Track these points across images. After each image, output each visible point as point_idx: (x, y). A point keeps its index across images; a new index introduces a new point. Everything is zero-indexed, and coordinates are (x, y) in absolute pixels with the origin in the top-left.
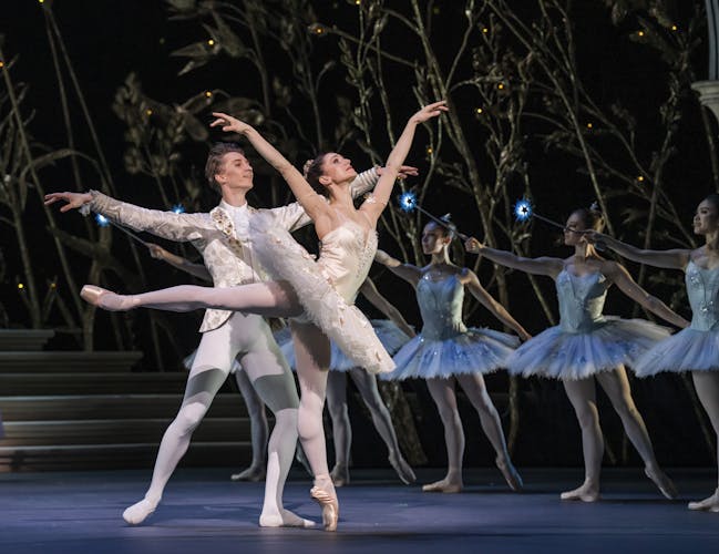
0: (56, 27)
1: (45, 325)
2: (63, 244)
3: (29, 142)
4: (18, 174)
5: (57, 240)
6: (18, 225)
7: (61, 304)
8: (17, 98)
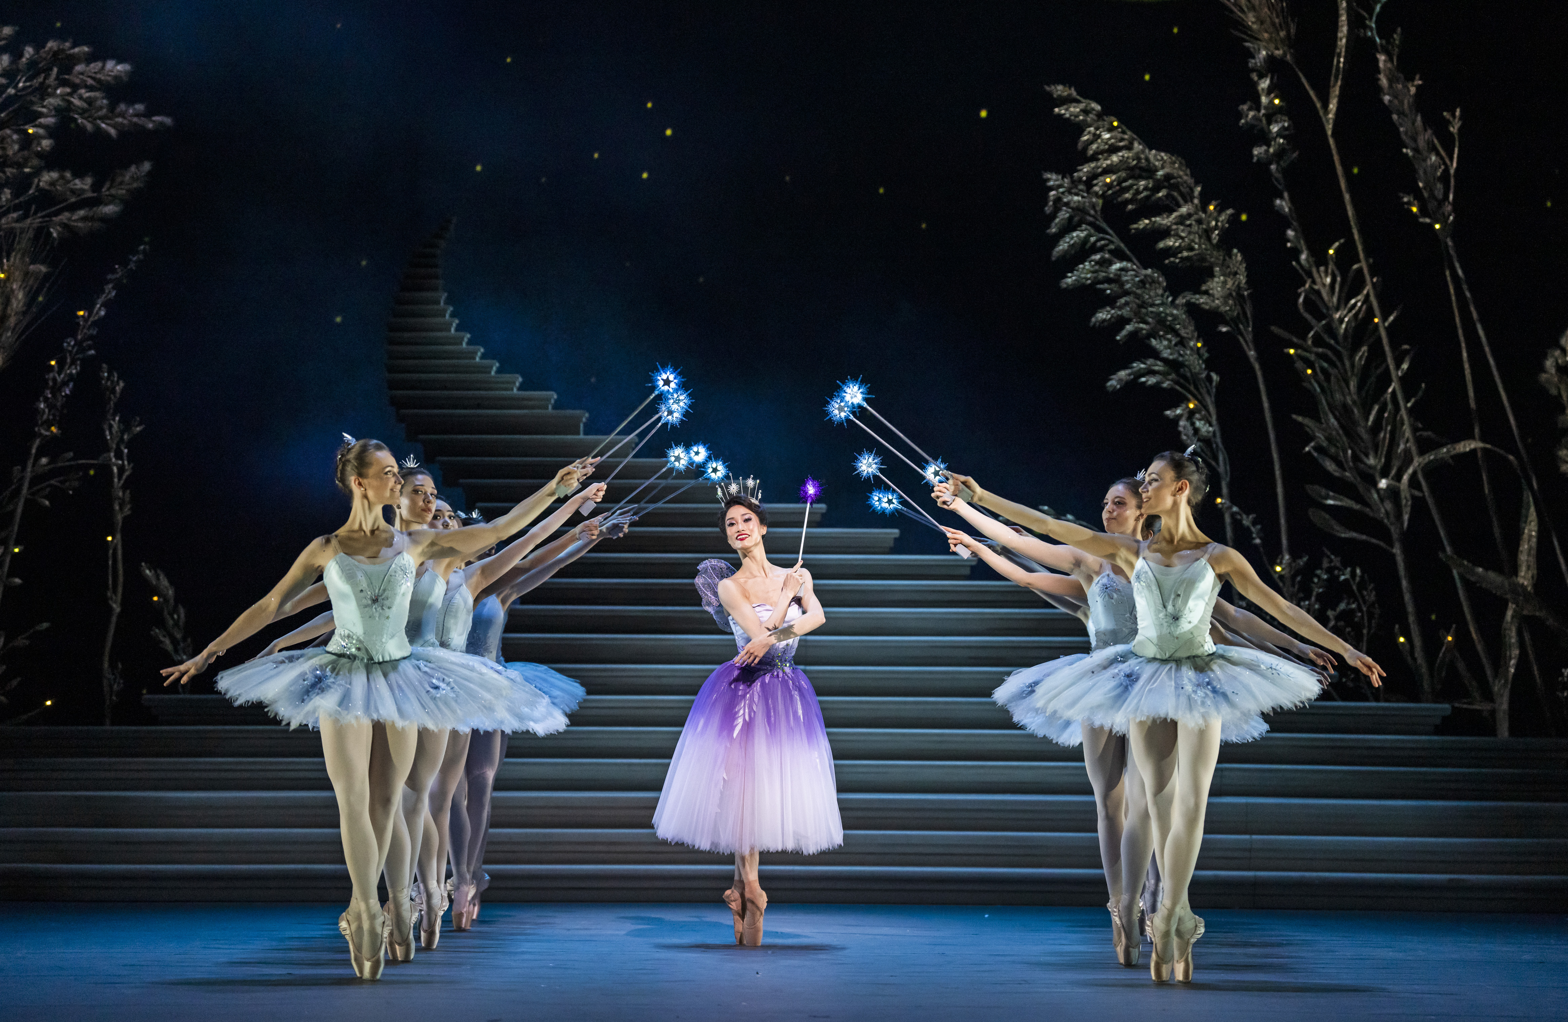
0: (1457, 265)
1: (1438, 697)
2: (1462, 577)
3: (1415, 430)
4: (1398, 477)
5: (1455, 572)
6: (1397, 550)
7: (1461, 666)
8: (1398, 366)
